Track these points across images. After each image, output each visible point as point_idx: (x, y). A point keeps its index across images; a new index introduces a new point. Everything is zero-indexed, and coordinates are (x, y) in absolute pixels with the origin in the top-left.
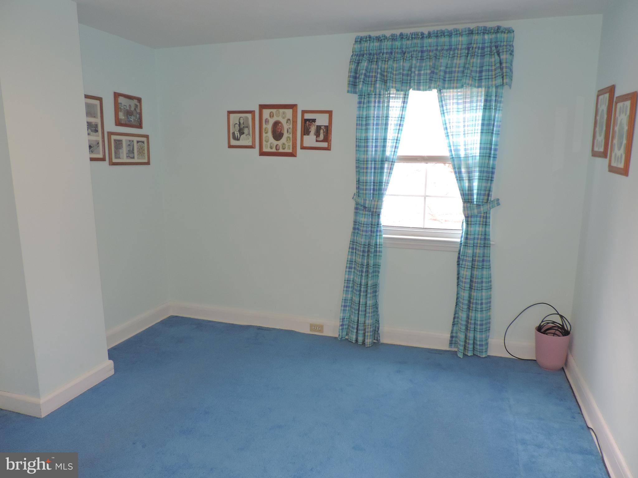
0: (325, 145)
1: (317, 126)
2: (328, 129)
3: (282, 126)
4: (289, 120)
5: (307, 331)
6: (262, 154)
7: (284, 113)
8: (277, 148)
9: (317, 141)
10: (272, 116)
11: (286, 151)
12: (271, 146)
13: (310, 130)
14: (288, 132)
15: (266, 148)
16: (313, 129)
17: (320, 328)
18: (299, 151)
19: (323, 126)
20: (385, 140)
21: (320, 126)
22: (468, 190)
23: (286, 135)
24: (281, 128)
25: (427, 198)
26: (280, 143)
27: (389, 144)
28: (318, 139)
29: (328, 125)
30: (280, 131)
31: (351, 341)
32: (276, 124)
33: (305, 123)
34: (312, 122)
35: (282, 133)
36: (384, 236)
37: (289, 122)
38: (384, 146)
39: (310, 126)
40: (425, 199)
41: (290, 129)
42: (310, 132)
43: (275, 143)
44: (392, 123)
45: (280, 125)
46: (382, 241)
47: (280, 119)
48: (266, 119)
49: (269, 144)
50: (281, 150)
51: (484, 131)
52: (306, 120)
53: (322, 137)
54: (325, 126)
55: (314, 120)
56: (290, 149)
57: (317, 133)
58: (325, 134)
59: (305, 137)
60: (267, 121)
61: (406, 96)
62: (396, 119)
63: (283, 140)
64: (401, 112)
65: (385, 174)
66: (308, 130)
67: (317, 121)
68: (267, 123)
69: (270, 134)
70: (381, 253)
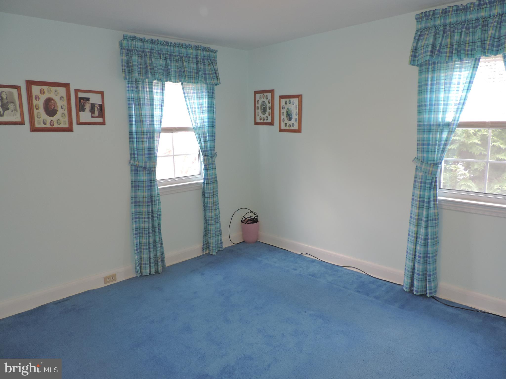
0: (100, 120)
1: (92, 104)
2: (101, 107)
3: (55, 102)
4: (62, 97)
5: (102, 285)
6: (34, 129)
7: (56, 91)
8: (51, 124)
9: (92, 117)
10: (42, 93)
11: (62, 126)
12: (44, 122)
13: (85, 107)
14: (62, 109)
15: (39, 124)
16: (88, 107)
17: (113, 278)
18: (75, 126)
19: (97, 104)
20: (152, 116)
21: (94, 104)
22: (205, 148)
23: (60, 112)
24: (54, 104)
25: (175, 156)
26: (54, 119)
27: (156, 119)
28: (94, 115)
29: (101, 103)
30: (53, 107)
31: (146, 275)
32: (48, 101)
33: (80, 101)
34: (87, 100)
35: (56, 110)
36: (159, 187)
37: (62, 99)
38: (153, 121)
39: (84, 104)
40: (174, 157)
41: (64, 106)
42: (85, 109)
43: (49, 119)
44: (156, 103)
45: (52, 101)
46: (159, 191)
47: (52, 95)
48: (36, 96)
49: (42, 120)
50: (56, 126)
51: (210, 111)
52: (80, 98)
53: (96, 113)
54: (99, 105)
55: (88, 99)
56: (66, 125)
57: (92, 110)
58: (99, 111)
59: (81, 114)
60: (37, 97)
61: (163, 85)
62: (159, 101)
63: (58, 116)
64: (161, 96)
65: (155, 141)
66: (83, 107)
67: (91, 99)
68: (37, 99)
69: (42, 110)
70: (160, 200)
